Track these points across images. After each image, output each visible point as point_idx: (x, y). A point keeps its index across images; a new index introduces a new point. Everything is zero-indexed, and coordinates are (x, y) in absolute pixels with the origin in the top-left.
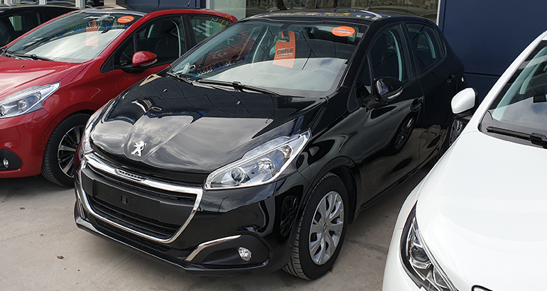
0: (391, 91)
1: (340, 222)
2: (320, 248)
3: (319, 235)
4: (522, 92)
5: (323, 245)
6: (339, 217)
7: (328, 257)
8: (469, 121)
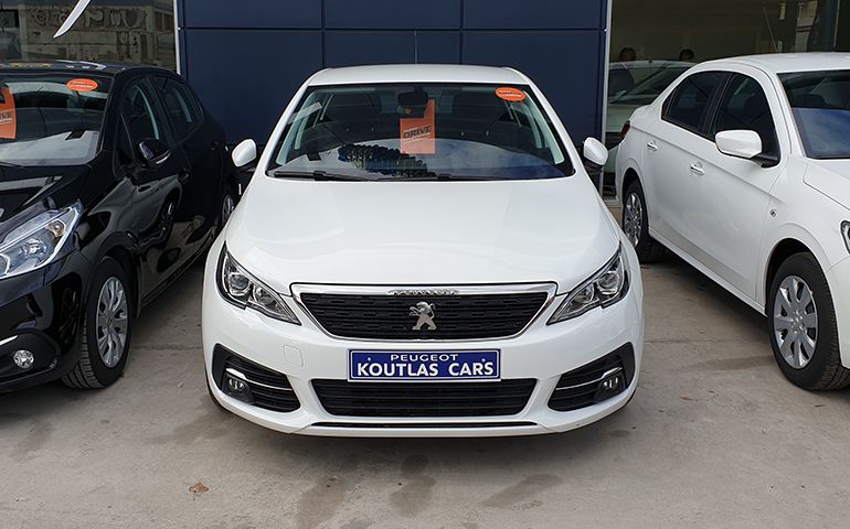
0: (157, 155)
1: (123, 317)
2: (108, 347)
3: (105, 331)
4: (297, 147)
5: (110, 345)
6: (121, 311)
7: (117, 358)
8: (253, 173)
